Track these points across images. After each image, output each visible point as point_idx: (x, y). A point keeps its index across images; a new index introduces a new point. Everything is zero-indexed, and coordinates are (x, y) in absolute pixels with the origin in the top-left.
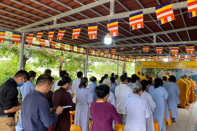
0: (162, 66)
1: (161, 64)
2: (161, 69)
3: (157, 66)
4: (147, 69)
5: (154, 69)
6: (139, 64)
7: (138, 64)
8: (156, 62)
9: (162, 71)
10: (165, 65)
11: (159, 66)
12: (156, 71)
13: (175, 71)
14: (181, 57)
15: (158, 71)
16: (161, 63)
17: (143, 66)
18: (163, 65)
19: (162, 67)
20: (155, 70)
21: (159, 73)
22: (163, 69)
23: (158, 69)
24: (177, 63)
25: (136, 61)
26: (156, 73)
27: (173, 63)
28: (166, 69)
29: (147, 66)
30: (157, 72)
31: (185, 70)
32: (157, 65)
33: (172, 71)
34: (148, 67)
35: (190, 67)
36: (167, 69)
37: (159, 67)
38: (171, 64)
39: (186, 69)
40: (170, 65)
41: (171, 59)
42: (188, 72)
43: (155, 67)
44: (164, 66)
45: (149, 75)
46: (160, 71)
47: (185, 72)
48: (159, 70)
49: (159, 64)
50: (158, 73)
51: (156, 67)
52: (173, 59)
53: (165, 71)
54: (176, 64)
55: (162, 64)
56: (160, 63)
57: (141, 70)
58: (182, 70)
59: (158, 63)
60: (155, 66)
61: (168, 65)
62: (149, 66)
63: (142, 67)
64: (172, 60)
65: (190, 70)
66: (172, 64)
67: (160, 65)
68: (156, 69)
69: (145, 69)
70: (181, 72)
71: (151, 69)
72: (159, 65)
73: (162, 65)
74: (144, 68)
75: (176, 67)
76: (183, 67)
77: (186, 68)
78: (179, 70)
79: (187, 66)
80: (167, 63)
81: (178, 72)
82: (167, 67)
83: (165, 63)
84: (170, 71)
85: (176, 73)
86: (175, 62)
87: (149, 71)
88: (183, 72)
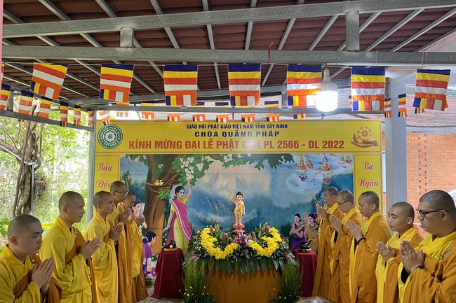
0: (214, 144)
1: (210, 134)
2: (209, 159)
3: (195, 145)
4: (150, 160)
5: (182, 156)
6: (110, 137)
7: (105, 139)
8: (188, 127)
9: (217, 163)
10: (227, 138)
11: (202, 145)
12: (191, 168)
13: (266, 162)
14: (429, 77)
15: (200, 167)
16: (213, 131)
17: (131, 145)
18: (220, 138)
19: (214, 150)
20: (186, 164)
21: (201, 174)
22: (219, 157)
23: (198, 158)
24: (274, 130)
25: (93, 122)
26: (189, 177)
27: (261, 130)
28: (230, 155)
29: (148, 145)
30: (196, 169)
31: (305, 159)
32: (192, 139)
33: (256, 163)
34: (153, 150)
35: (320, 144)
36: (235, 157)
37: (201, 150)
38: (250, 134)
39: (307, 156)
40: (247, 139)
41: (363, 92)
42: (314, 166)
43: (184, 150)
44: (225, 144)
45: (157, 188)
46: (206, 165)
47: (303, 167)
48: (205, 162)
49: (203, 134)
50: (198, 174)
51: (190, 151)
52: (369, 92)
53: (226, 165)
54: (271, 134)
55: (216, 134)
56: (206, 130)
57: (122, 164)
58: (294, 158)
59: (200, 130)
60: (188, 144)
61: (241, 139)
62: (158, 144)
63: (124, 148)
64: (368, 99)
65: (322, 156)
66: (254, 134)
67: (207, 139)
68: (191, 160)
69: (141, 159)
70: (289, 167)
71: (169, 159)
72: (201, 139)
73: (215, 139)
74: (133, 157)
75: (271, 147)
76: (298, 147)
77: (306, 148)
78: (283, 157)
79: (310, 142)
80: (237, 133)
81: (277, 166)
82: (235, 150)
83: (227, 130)
84: (250, 163)
85: (272, 174)
86: (266, 126)
87: (160, 166)
88: (297, 165)
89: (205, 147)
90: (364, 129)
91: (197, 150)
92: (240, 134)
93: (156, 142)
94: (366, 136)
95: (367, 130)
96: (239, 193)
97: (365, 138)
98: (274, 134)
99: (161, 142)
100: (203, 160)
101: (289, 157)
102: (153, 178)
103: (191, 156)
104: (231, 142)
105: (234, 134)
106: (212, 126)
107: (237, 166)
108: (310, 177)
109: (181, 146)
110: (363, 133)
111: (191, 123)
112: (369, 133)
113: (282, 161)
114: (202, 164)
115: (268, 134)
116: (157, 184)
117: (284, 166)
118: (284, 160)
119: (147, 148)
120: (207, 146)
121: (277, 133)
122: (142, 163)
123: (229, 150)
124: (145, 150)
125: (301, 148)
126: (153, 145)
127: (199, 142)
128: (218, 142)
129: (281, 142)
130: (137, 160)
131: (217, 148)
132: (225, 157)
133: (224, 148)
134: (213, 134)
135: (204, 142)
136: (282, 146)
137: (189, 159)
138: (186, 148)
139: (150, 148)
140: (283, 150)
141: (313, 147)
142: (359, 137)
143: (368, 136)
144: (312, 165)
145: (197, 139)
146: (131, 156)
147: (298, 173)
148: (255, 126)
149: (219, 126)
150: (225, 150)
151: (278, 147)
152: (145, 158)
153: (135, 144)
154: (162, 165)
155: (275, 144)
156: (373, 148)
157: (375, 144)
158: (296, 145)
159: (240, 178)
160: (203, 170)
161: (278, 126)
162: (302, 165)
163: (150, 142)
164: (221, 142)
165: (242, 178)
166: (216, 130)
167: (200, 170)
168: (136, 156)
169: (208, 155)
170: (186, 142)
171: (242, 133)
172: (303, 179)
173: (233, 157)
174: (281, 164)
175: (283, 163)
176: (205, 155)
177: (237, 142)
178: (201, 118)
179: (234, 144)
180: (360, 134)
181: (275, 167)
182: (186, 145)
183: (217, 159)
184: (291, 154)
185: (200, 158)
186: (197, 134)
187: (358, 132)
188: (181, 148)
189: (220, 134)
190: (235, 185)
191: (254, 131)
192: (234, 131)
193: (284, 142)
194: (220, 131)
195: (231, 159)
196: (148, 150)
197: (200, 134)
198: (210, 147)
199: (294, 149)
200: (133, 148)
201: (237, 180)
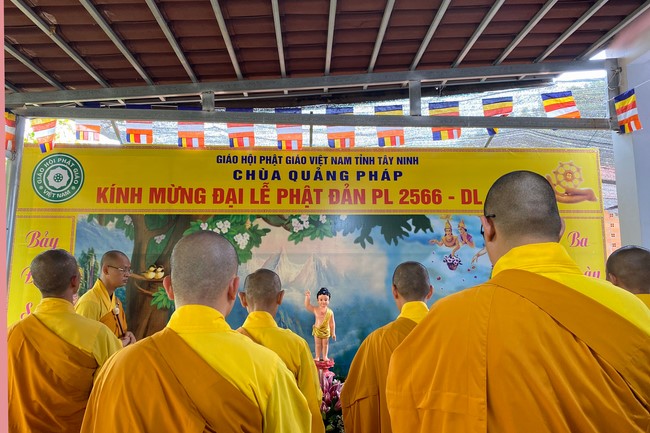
0: (273, 196)
1: (263, 175)
2: (262, 224)
3: (233, 197)
4: (139, 227)
5: (205, 218)
8: (220, 160)
9: (278, 234)
10: (300, 184)
11: (247, 196)
13: (376, 232)
15: (242, 240)
16: (270, 168)
17: (101, 195)
18: (285, 183)
19: (273, 207)
22: (282, 221)
23: (238, 223)
24: (392, 169)
27: (366, 168)
28: (305, 218)
29: (136, 195)
31: (454, 225)
32: (229, 185)
33: (357, 233)
34: (146, 207)
36: (314, 221)
37: (246, 207)
38: (344, 176)
39: (458, 219)
40: (339, 184)
43: (209, 207)
44: (294, 196)
45: (153, 284)
46: (256, 237)
47: (452, 242)
48: (254, 231)
49: (250, 175)
51: (223, 208)
53: (297, 237)
54: (386, 176)
55: (276, 175)
56: (256, 167)
58: (434, 223)
59: (244, 167)
60: (218, 195)
61: (326, 185)
62: (157, 194)
63: (84, 203)
66: (352, 176)
67: (258, 184)
68: (224, 227)
69: (120, 225)
70: (424, 241)
71: (178, 224)
72: (246, 185)
73: (274, 186)
74: (103, 219)
75: (387, 202)
76: (440, 201)
77: (457, 203)
78: (410, 222)
79: (463, 191)
80: (318, 173)
81: (400, 240)
82: (314, 206)
83: (299, 168)
84: (345, 234)
85: (390, 255)
86: (377, 161)
87: (160, 239)
88: (439, 237)
89: (253, 201)
90: (568, 168)
91: (237, 206)
92: (324, 176)
93: (153, 190)
94: (571, 180)
95: (574, 170)
96: (323, 291)
97: (570, 185)
98: (392, 176)
99: (162, 190)
100: (248, 225)
101: (422, 222)
102: (143, 264)
103: (223, 218)
104: (307, 191)
105: (312, 176)
106: (268, 160)
107: (318, 239)
108: (466, 261)
109: (203, 198)
110: (565, 175)
111: (225, 153)
112: (577, 175)
113: (410, 229)
114: (247, 236)
115: (380, 176)
116: (151, 275)
117: (414, 240)
118: (413, 228)
119: (133, 201)
120: (258, 197)
121: (397, 175)
122: (122, 233)
123: (301, 206)
124: (129, 206)
125: (446, 203)
126: (146, 194)
127: (241, 191)
128: (279, 191)
129: (406, 191)
130: (111, 226)
131: (279, 202)
132: (294, 221)
133: (292, 202)
134: (270, 175)
135: (253, 191)
136: (408, 199)
137: (220, 224)
138: (215, 202)
139: (139, 201)
140: (411, 207)
141: (470, 202)
142: (559, 183)
143: (576, 182)
144: (469, 237)
145: (236, 185)
146: (100, 217)
147: (441, 254)
148: (354, 161)
149: (284, 160)
150: (295, 206)
151: (402, 202)
152: (128, 221)
153: (108, 194)
154: (163, 237)
155: (395, 197)
156: (585, 205)
157: (589, 196)
158: (436, 197)
159: (324, 263)
160: (249, 246)
161: (400, 161)
162: (448, 237)
163: (140, 190)
164: (285, 191)
165: (328, 263)
166: (278, 167)
167: (242, 247)
168: (110, 218)
169: (259, 217)
170: (215, 190)
171: (328, 173)
172: (452, 266)
173: (311, 221)
174: (407, 235)
175: (412, 233)
176: (253, 218)
177: (318, 191)
178: (246, 142)
179: (314, 195)
180: (561, 178)
181: (396, 242)
182: (215, 196)
183: (279, 226)
184: (428, 215)
185: (243, 223)
186: (238, 175)
187: (556, 173)
188: (203, 201)
189: (284, 175)
190: (313, 277)
191: (352, 169)
192: (312, 168)
193: (412, 191)
194: (284, 169)
195: (306, 225)
196: (136, 206)
197: (244, 175)
198: (263, 202)
199: (432, 206)
200: (105, 201)
201: (318, 267)
